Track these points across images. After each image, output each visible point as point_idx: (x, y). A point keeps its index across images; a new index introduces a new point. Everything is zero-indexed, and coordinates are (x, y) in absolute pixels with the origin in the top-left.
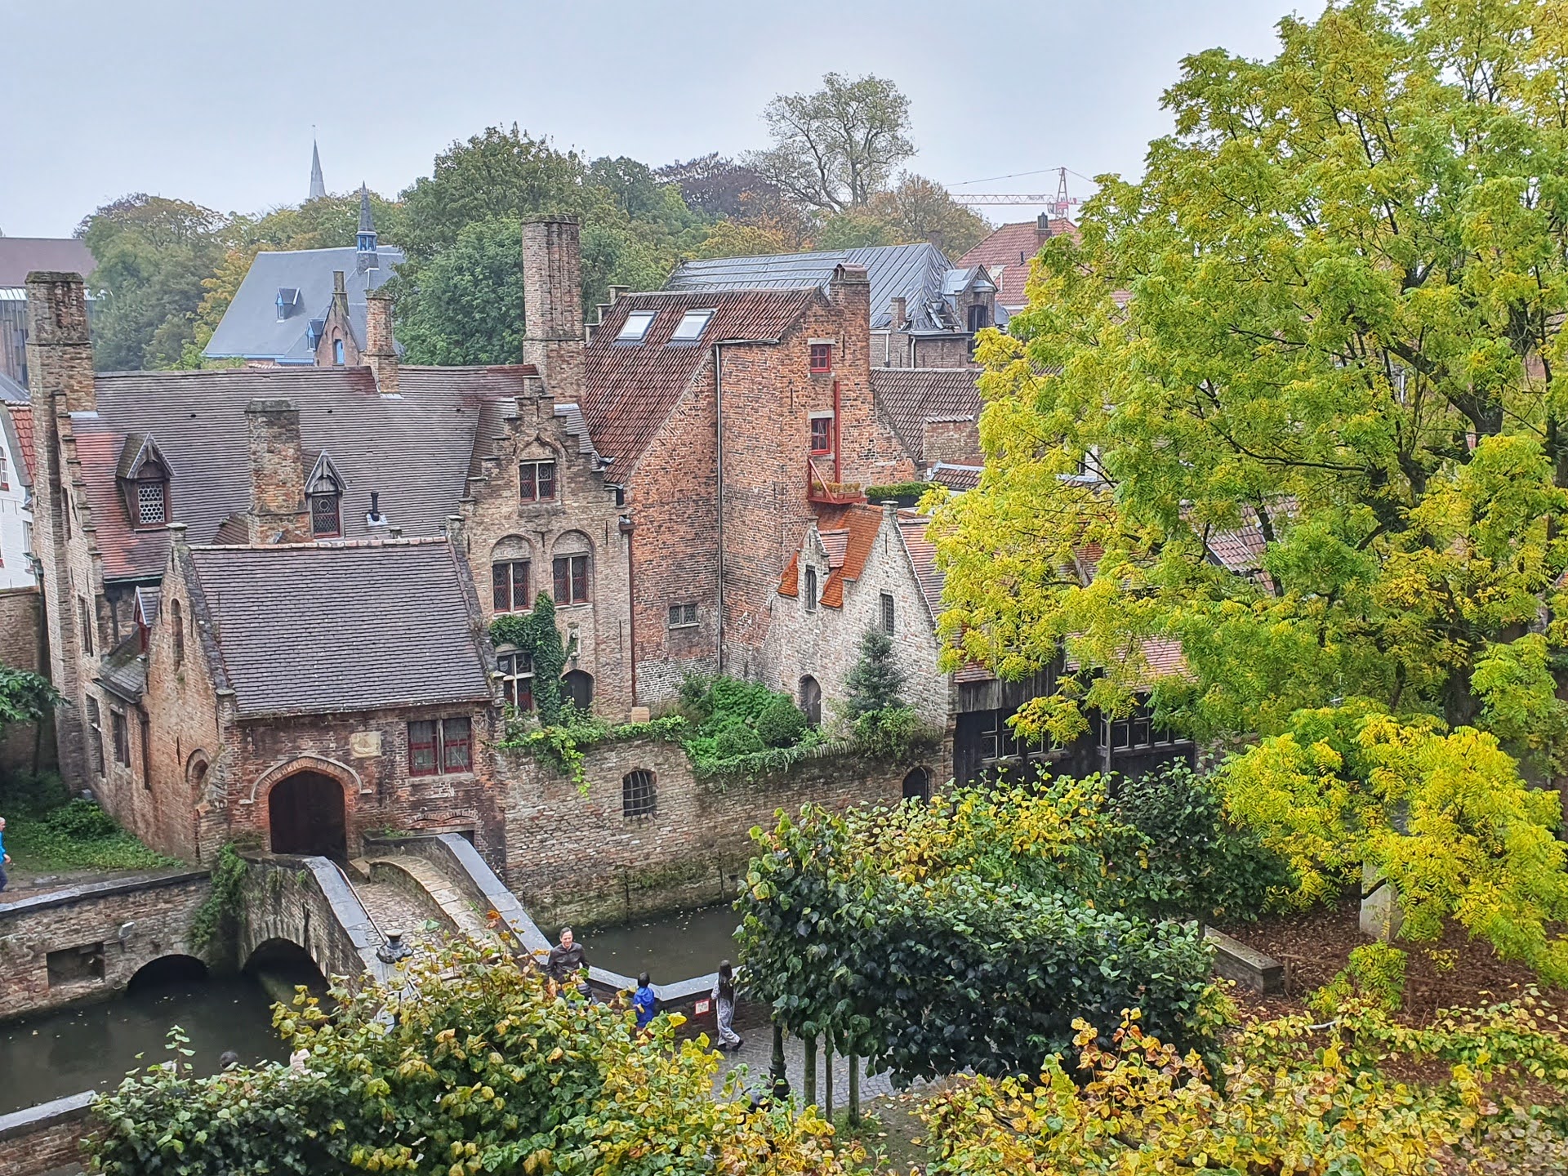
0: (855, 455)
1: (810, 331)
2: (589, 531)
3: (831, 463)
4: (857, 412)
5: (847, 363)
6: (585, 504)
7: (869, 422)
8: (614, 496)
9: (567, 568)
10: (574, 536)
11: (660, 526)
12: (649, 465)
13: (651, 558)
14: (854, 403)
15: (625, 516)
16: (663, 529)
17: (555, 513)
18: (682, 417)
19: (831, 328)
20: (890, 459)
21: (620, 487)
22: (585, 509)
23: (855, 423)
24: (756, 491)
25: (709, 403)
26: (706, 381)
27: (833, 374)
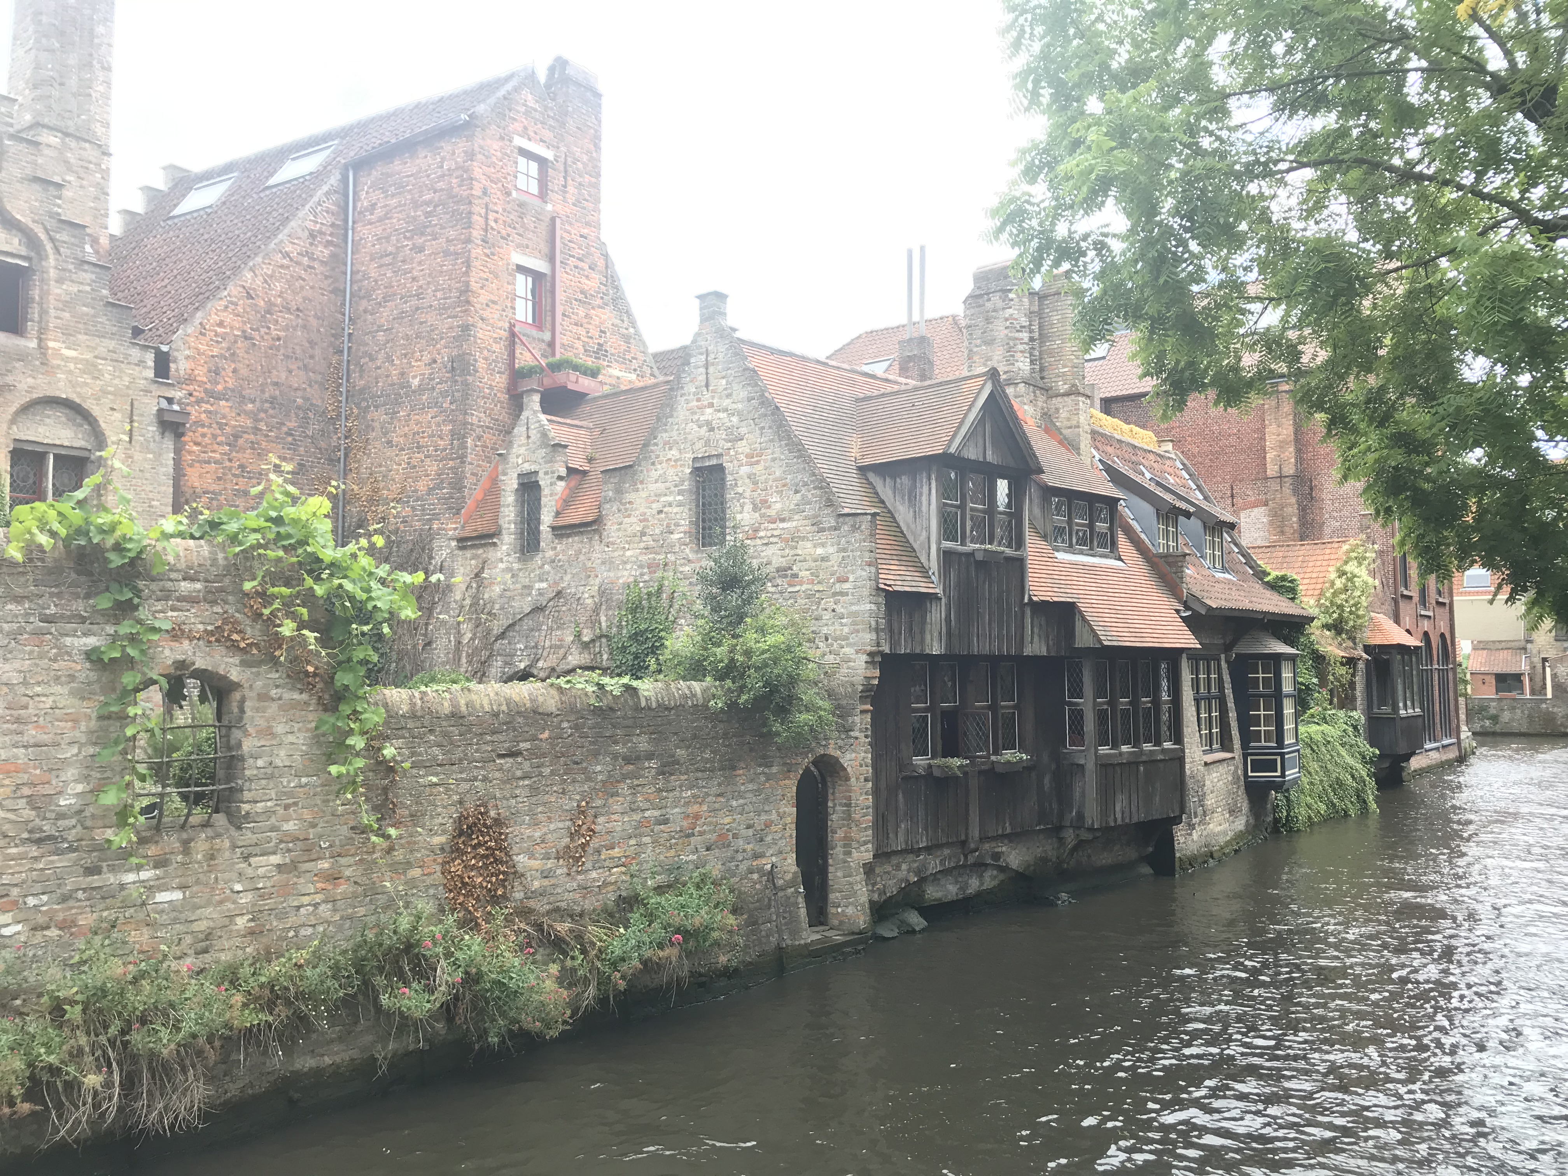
0: (578, 345)
1: (518, 126)
2: (96, 411)
3: (544, 346)
4: (584, 280)
5: (571, 199)
6: (88, 356)
7: (598, 302)
8: (150, 358)
9: (41, 474)
10: (60, 414)
11: (236, 437)
12: (221, 324)
13: (215, 487)
14: (581, 264)
15: (170, 401)
16: (241, 441)
17: (22, 357)
18: (286, 262)
19: (548, 135)
20: (628, 370)
21: (165, 348)
22: (91, 369)
23: (581, 297)
24: (416, 382)
25: (333, 255)
26: (329, 219)
27: (549, 207)
